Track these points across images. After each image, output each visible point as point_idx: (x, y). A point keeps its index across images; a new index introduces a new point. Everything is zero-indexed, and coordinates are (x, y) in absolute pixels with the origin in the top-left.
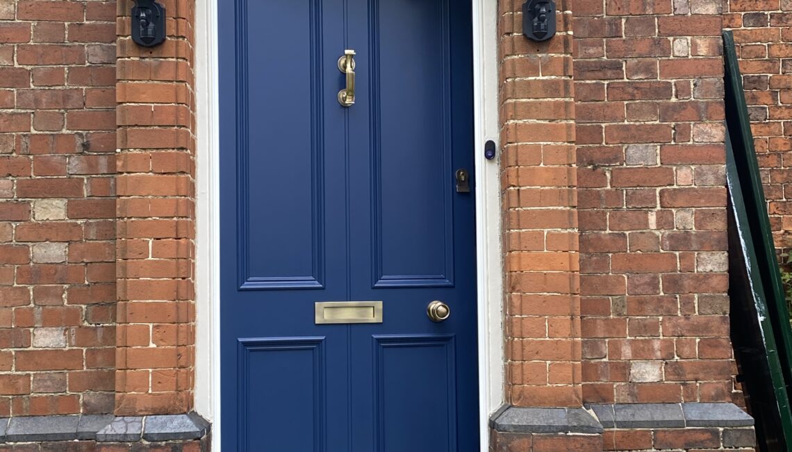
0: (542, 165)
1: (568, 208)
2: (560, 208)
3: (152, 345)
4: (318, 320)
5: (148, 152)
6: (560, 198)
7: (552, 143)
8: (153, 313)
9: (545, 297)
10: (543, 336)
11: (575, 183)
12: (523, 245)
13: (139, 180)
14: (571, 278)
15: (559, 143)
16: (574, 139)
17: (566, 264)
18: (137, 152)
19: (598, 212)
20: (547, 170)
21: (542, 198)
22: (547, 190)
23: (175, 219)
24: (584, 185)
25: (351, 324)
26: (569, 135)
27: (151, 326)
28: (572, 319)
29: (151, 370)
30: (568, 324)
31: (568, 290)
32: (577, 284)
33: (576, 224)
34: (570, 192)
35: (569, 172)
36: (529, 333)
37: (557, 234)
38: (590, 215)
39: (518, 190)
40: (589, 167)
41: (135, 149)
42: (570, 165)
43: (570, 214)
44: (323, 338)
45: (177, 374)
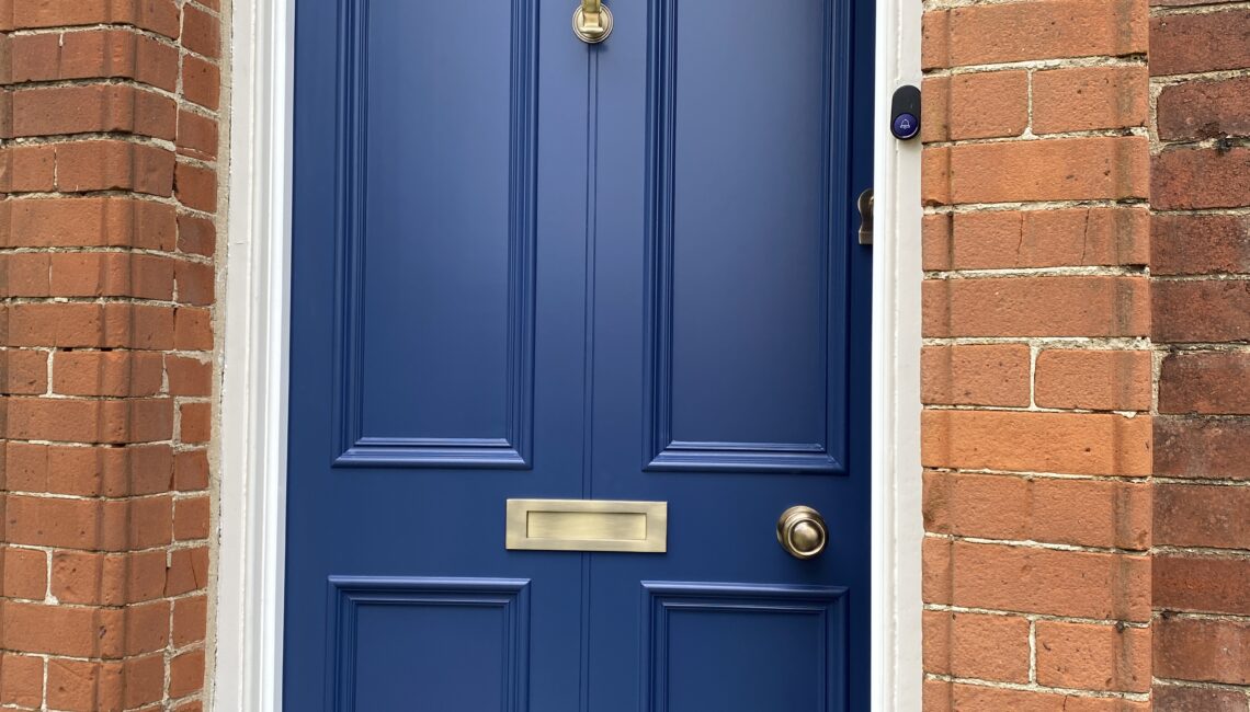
0: (1028, 134)
1: (1116, 272)
2: (1086, 271)
3: (51, 600)
4: (513, 540)
6: (1087, 238)
7: (1064, 63)
8: (54, 524)
9: (1028, 554)
10: (1019, 675)
11: (1143, 189)
12: (960, 386)
13: (33, 210)
14: (1121, 499)
15: (1090, 62)
16: (1141, 42)
17: (1104, 455)
18: (31, 144)
19: (1230, 286)
20: (1045, 150)
21: (1025, 237)
22: (1044, 214)
23: (101, 301)
24: (1185, 201)
26: (1123, 33)
27: (49, 554)
28: (1120, 630)
29: (46, 658)
30: (1103, 646)
31: (1106, 534)
32: (1142, 516)
33: (1145, 321)
34: (1123, 220)
35: (1121, 154)
36: (971, 663)
37: (1072, 356)
38: (1205, 295)
39: (950, 216)
40: (1205, 145)
41: (27, 137)
42: (1125, 131)
43: (1122, 290)
44: (523, 582)
45: (95, 671)
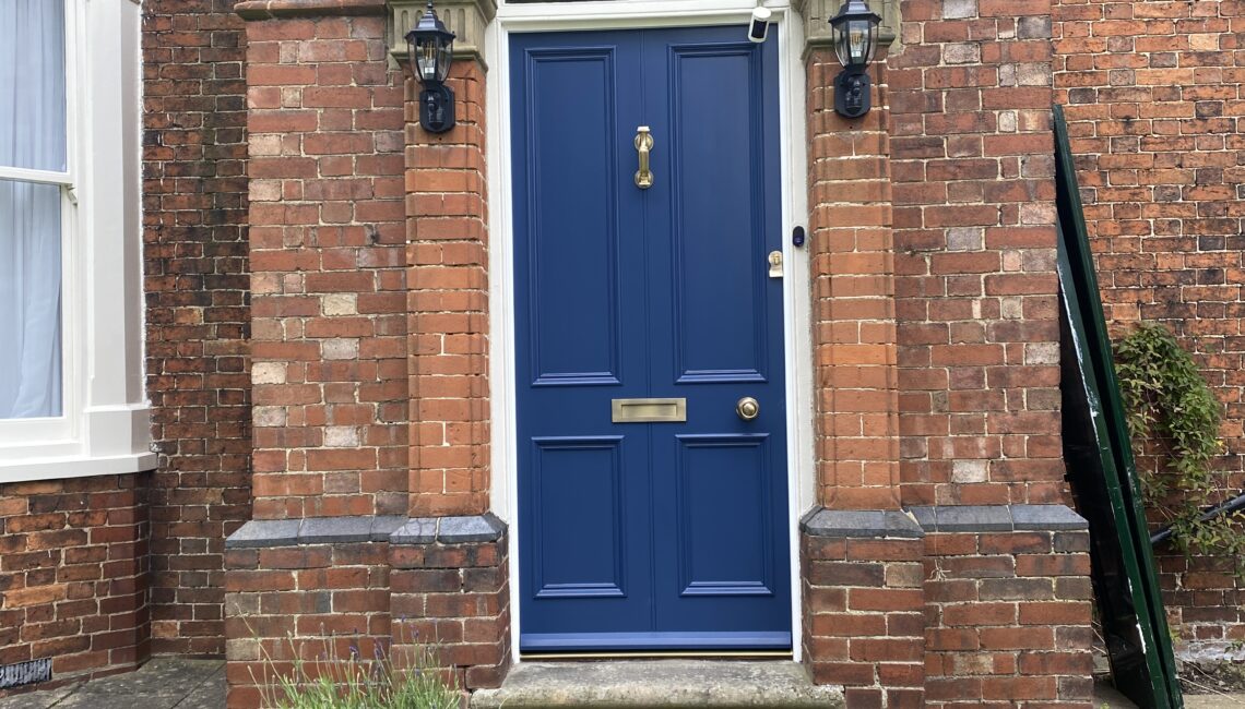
0: (855, 251)
1: (884, 297)
2: (875, 297)
3: (446, 444)
4: (616, 418)
5: (439, 243)
6: (875, 286)
7: (867, 228)
8: (445, 411)
9: (859, 392)
10: (858, 434)
11: (892, 270)
12: (836, 337)
13: (430, 273)
14: (888, 373)
15: (875, 228)
16: (890, 222)
17: (883, 357)
18: (428, 243)
19: (917, 301)
20: (861, 256)
21: (856, 286)
22: (862, 278)
23: (468, 313)
24: (901, 272)
25: (651, 423)
26: (885, 218)
27: (444, 424)
28: (889, 416)
29: (444, 470)
30: (884, 421)
31: (884, 384)
32: (894, 379)
33: (893, 314)
34: (886, 280)
35: (885, 258)
36: (842, 431)
37: (872, 326)
38: (909, 304)
39: (830, 279)
40: (908, 253)
41: (425, 240)
42: (886, 251)
43: (887, 303)
44: (621, 437)
45: (471, 473)
